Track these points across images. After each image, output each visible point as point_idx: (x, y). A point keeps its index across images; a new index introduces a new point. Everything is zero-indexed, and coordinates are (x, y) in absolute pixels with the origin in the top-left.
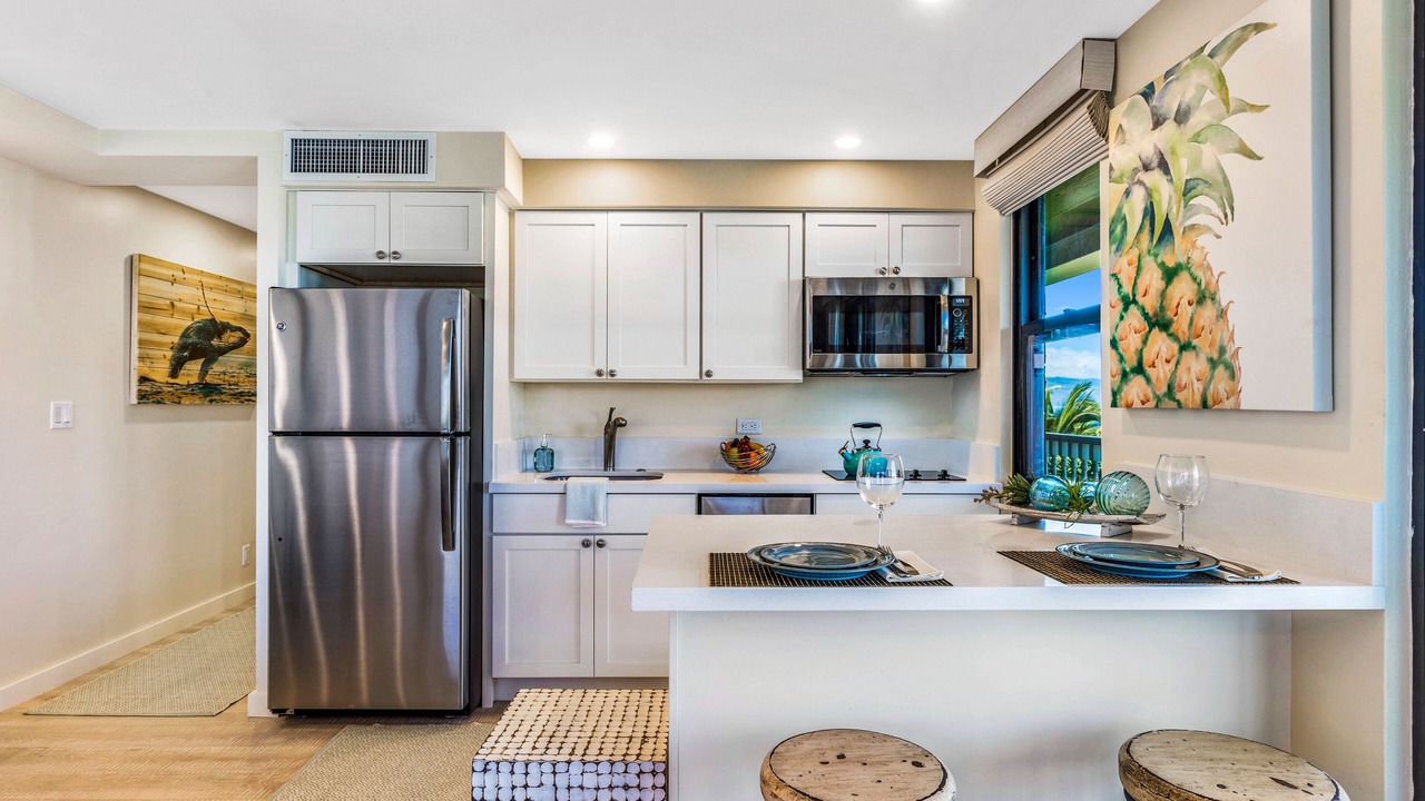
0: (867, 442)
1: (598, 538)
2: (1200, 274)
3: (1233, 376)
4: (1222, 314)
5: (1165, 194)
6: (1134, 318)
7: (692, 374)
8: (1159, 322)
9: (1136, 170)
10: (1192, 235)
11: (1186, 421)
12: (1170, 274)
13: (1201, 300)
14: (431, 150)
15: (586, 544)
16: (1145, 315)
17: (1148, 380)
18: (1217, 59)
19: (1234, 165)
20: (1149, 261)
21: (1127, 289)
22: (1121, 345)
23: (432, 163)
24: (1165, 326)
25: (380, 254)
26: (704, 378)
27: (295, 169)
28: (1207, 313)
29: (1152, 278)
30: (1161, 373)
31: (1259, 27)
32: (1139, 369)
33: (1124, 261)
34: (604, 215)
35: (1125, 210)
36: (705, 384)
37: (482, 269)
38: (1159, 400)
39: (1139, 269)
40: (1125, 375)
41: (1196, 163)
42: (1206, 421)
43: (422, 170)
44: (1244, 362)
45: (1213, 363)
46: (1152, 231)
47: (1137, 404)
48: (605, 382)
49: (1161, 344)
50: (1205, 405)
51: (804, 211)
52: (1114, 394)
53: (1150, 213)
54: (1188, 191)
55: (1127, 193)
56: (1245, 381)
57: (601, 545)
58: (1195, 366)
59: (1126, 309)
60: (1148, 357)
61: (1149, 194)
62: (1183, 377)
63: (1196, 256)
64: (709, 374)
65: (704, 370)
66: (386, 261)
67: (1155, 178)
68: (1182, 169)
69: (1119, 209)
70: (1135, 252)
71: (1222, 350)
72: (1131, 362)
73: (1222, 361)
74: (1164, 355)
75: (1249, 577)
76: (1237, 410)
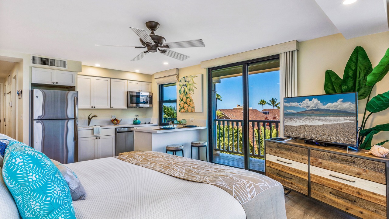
0: (137, 119)
1: (99, 137)
2: (191, 99)
3: (194, 109)
4: (193, 103)
5: (186, 90)
6: (182, 102)
7: (109, 107)
8: (186, 103)
9: (182, 86)
10: (190, 94)
11: (188, 113)
12: (187, 98)
13: (191, 101)
14: (66, 63)
15: (97, 138)
16: (184, 102)
17: (184, 109)
18: (192, 78)
19: (194, 88)
20: (184, 96)
21: (181, 99)
22: (181, 105)
23: (66, 66)
24: (187, 103)
25: (54, 83)
26: (111, 108)
27: (33, 63)
28: (191, 103)
29: (185, 98)
30: (186, 108)
31: (197, 76)
32: (183, 108)
33: (181, 95)
34: (92, 77)
35: (181, 90)
36: (111, 109)
37: (75, 87)
38: (186, 111)
39: (183, 97)
40: (181, 108)
41: (190, 87)
42: (191, 113)
43: (64, 67)
44: (195, 108)
45: (192, 108)
46: (185, 93)
47: (183, 112)
48: (93, 108)
49: (186, 105)
50: (191, 112)
51: (127, 80)
52: (180, 111)
53: (184, 91)
54: (189, 90)
55: (181, 88)
56: (195, 109)
57: (99, 138)
58: (190, 108)
59: (181, 101)
60: (184, 106)
61: (184, 89)
62: (189, 109)
63: (190, 97)
64: (112, 107)
65: (111, 107)
66: (54, 84)
67: (185, 87)
68: (188, 87)
69: (180, 89)
70: (183, 95)
71: (193, 106)
72: (182, 107)
73: (193, 107)
74: (186, 106)
75: (199, 127)
76: (195, 112)
